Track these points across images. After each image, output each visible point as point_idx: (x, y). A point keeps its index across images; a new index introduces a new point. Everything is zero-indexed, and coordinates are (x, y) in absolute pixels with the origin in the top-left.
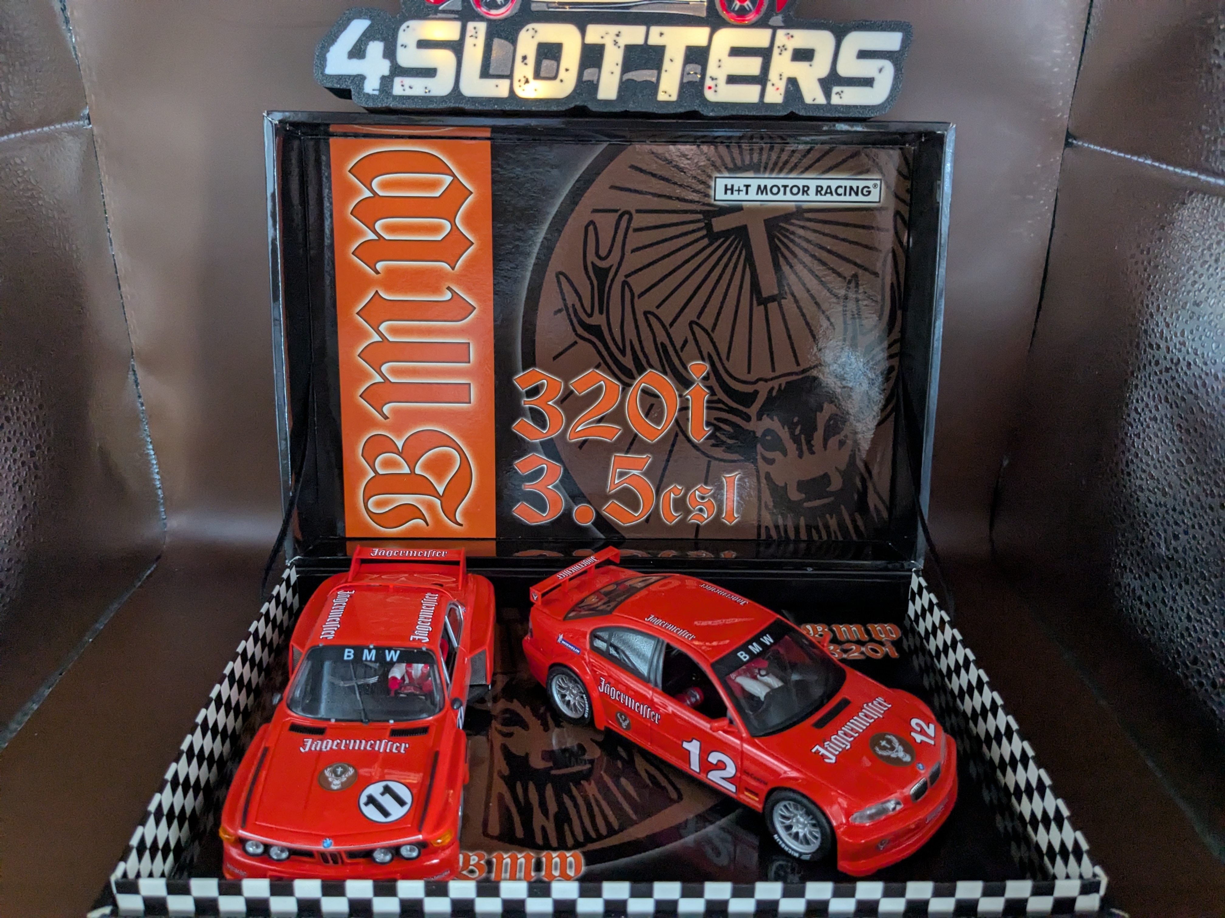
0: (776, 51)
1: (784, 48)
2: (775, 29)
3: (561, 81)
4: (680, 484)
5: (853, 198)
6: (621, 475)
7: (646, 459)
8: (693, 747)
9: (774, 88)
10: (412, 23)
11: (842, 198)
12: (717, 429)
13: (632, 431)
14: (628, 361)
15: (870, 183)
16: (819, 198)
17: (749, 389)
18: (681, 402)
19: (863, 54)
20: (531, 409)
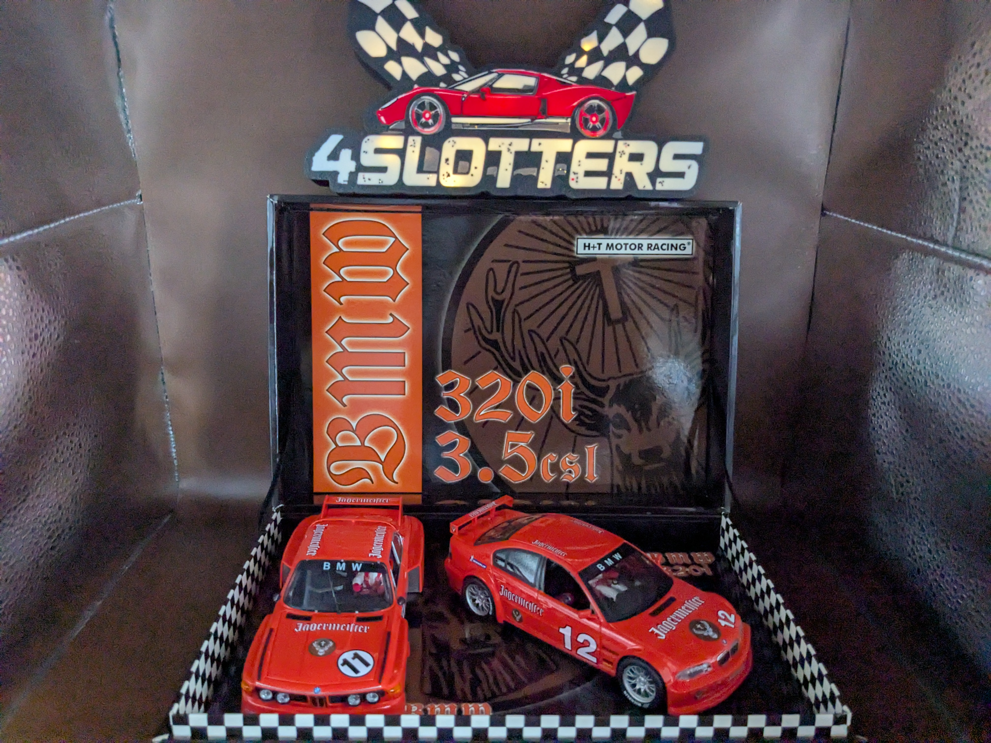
0: (618, 155)
1: (623, 153)
2: (617, 140)
3: (472, 175)
4: (555, 453)
5: (674, 252)
6: (513, 446)
7: (531, 435)
8: (567, 632)
9: (617, 179)
10: (371, 137)
11: (666, 252)
12: (581, 414)
13: (519, 414)
14: (517, 365)
15: (685, 242)
16: (650, 252)
17: (603, 384)
18: (555, 394)
19: (677, 157)
20: (449, 400)
